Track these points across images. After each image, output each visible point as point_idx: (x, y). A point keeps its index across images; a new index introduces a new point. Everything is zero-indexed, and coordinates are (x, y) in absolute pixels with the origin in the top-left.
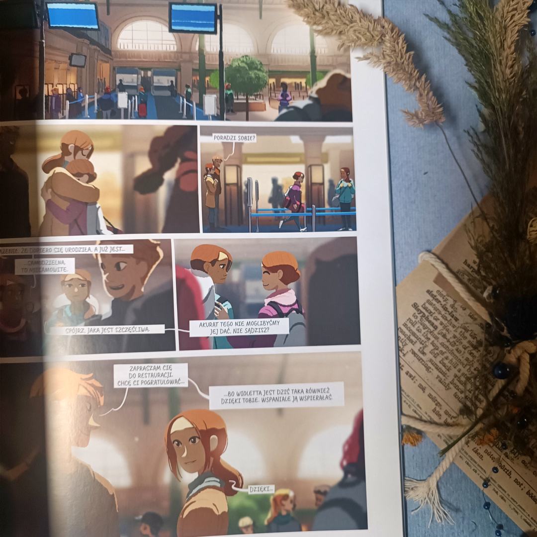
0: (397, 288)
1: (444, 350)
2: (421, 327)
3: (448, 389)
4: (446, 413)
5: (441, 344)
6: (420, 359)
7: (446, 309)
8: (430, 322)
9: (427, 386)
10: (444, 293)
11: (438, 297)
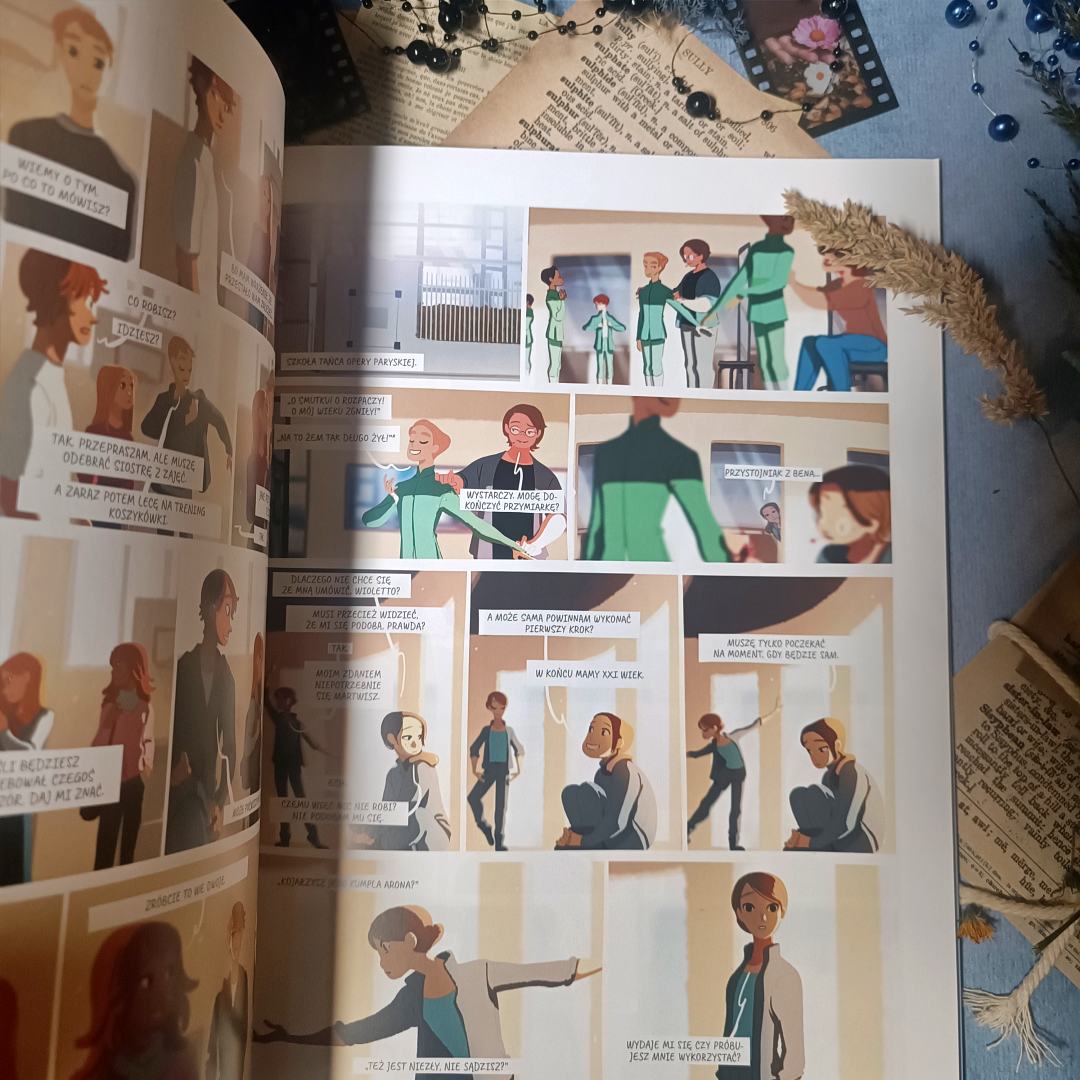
0: (955, 679)
1: (1036, 783)
2: (997, 744)
3: (1045, 846)
4: (1042, 885)
5: (1030, 772)
6: (996, 797)
7: (1037, 715)
8: (1010, 736)
9: (1009, 841)
10: (1034, 690)
11: (1024, 695)
